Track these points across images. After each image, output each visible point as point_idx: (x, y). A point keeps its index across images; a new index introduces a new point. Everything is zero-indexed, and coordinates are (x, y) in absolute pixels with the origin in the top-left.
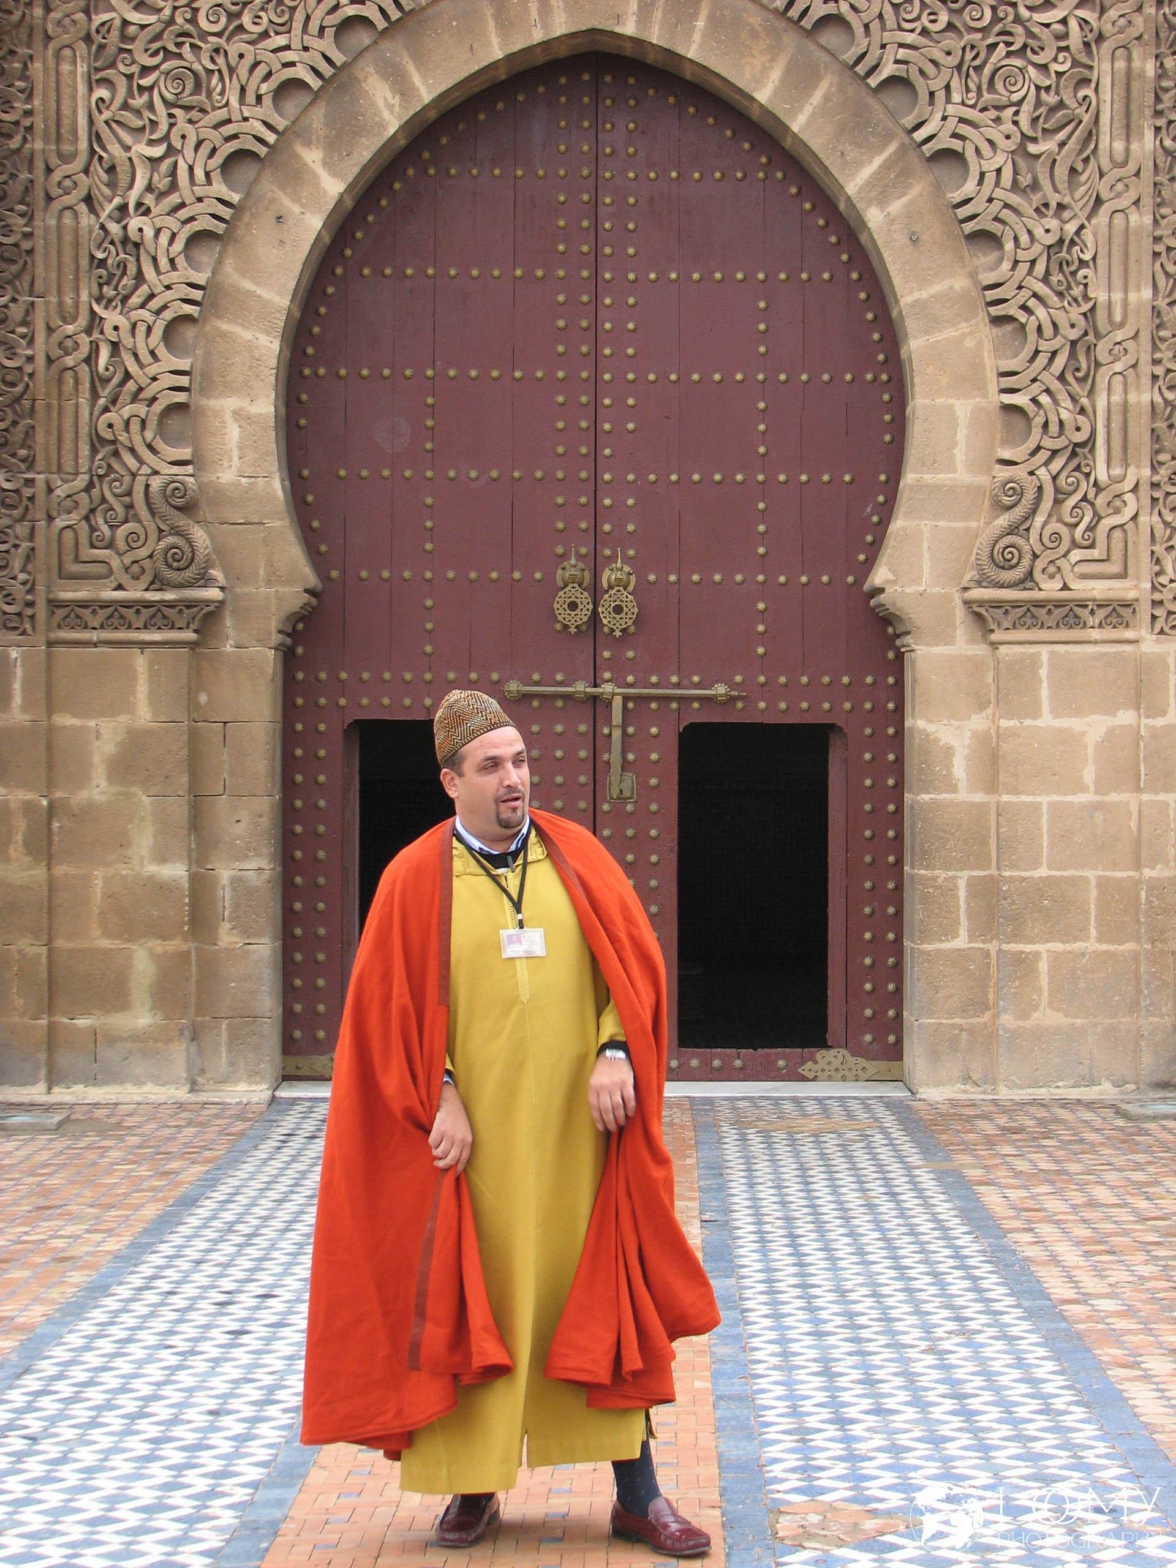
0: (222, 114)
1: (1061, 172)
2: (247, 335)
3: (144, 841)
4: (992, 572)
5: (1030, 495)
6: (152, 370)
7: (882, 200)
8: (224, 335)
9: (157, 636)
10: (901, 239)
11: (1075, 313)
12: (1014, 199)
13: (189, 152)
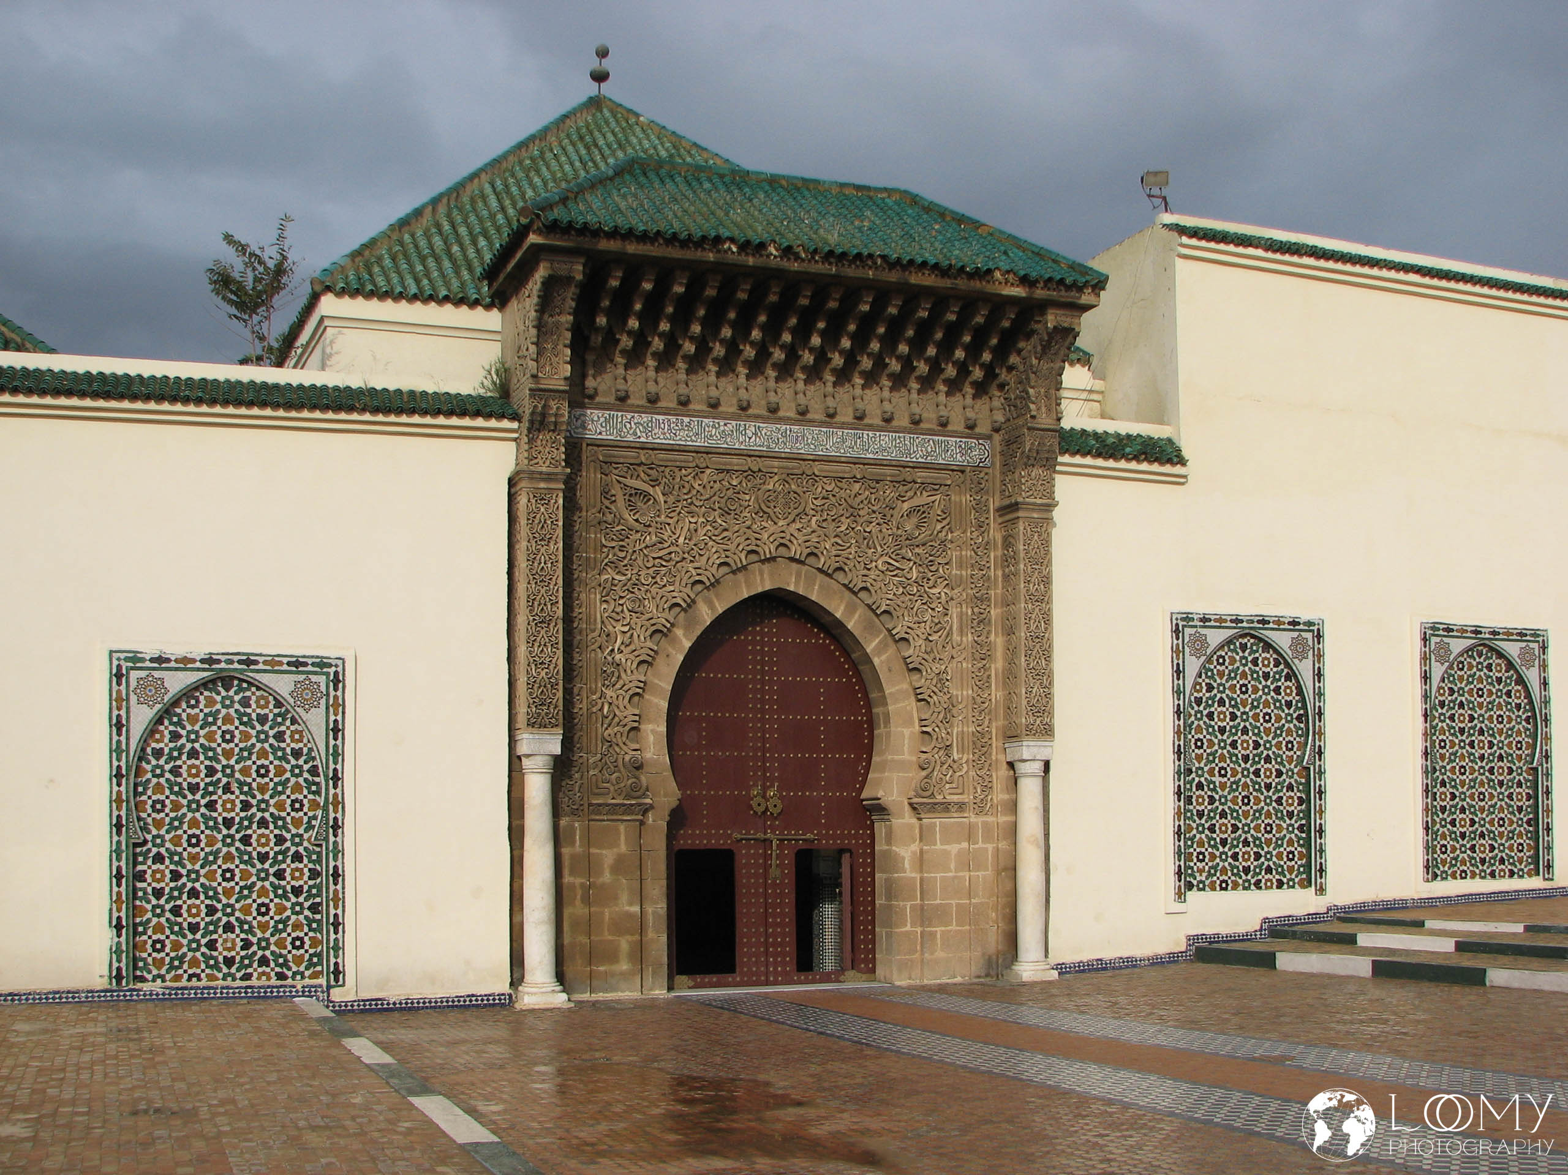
0: (650, 615)
1: (940, 647)
2: (656, 701)
3: (624, 897)
4: (921, 792)
5: (933, 764)
6: (625, 714)
7: (879, 655)
8: (648, 700)
9: (629, 818)
10: (885, 669)
11: (946, 697)
12: (926, 656)
13: (638, 629)
